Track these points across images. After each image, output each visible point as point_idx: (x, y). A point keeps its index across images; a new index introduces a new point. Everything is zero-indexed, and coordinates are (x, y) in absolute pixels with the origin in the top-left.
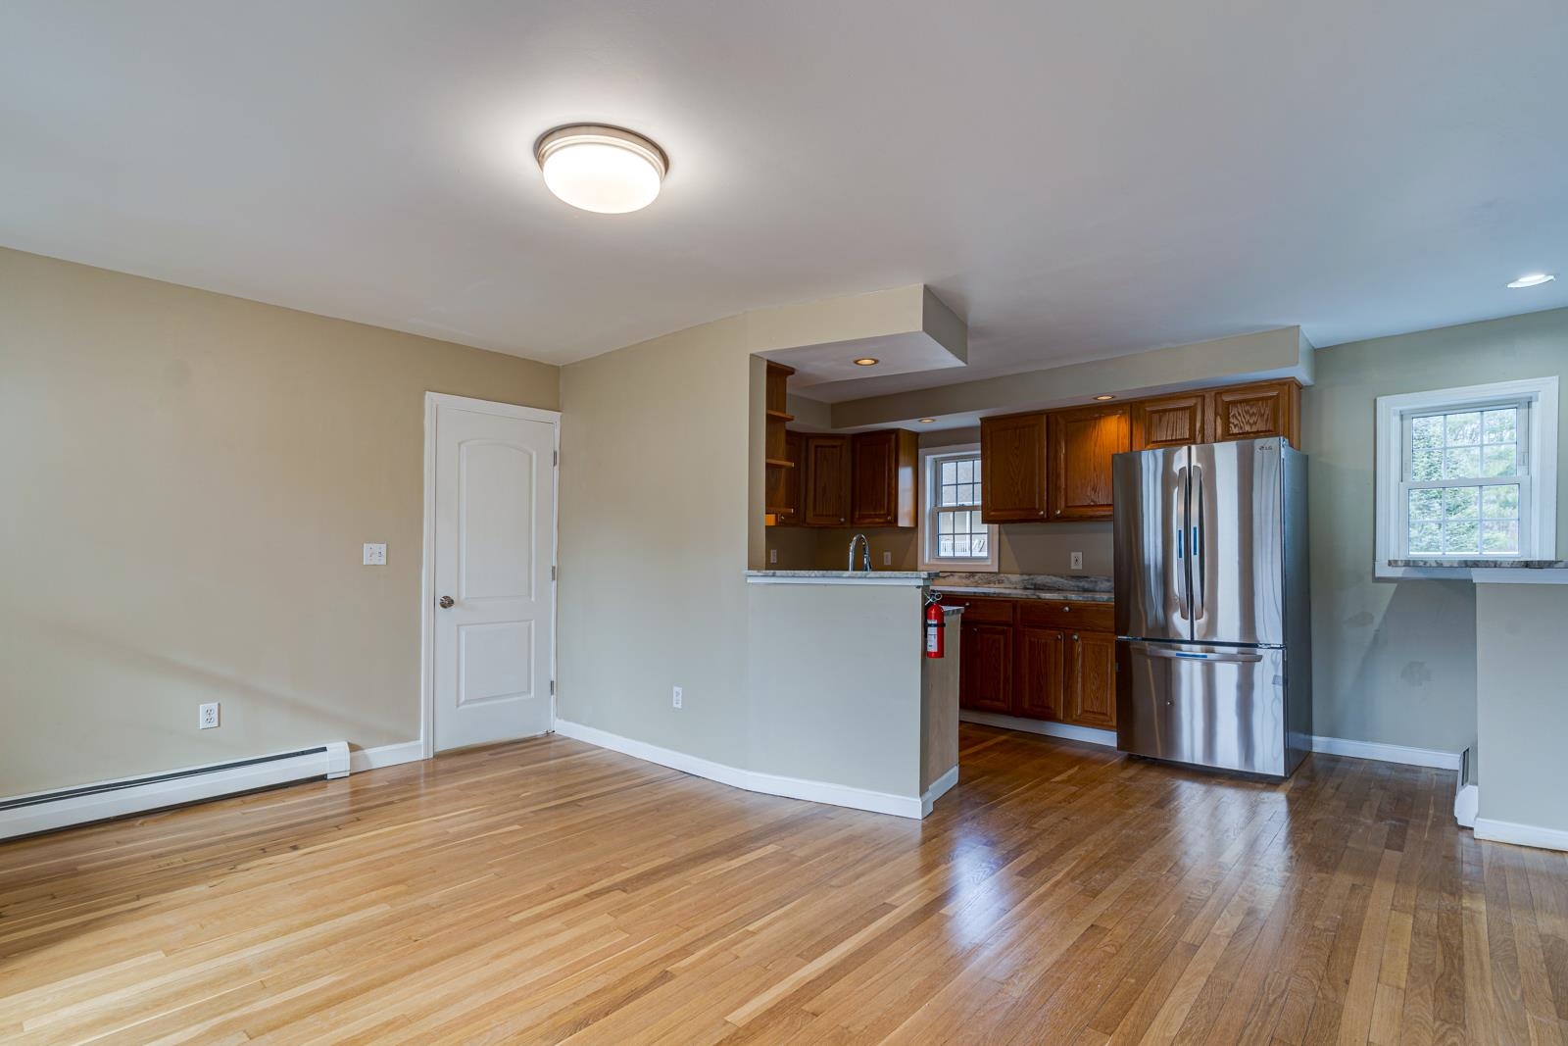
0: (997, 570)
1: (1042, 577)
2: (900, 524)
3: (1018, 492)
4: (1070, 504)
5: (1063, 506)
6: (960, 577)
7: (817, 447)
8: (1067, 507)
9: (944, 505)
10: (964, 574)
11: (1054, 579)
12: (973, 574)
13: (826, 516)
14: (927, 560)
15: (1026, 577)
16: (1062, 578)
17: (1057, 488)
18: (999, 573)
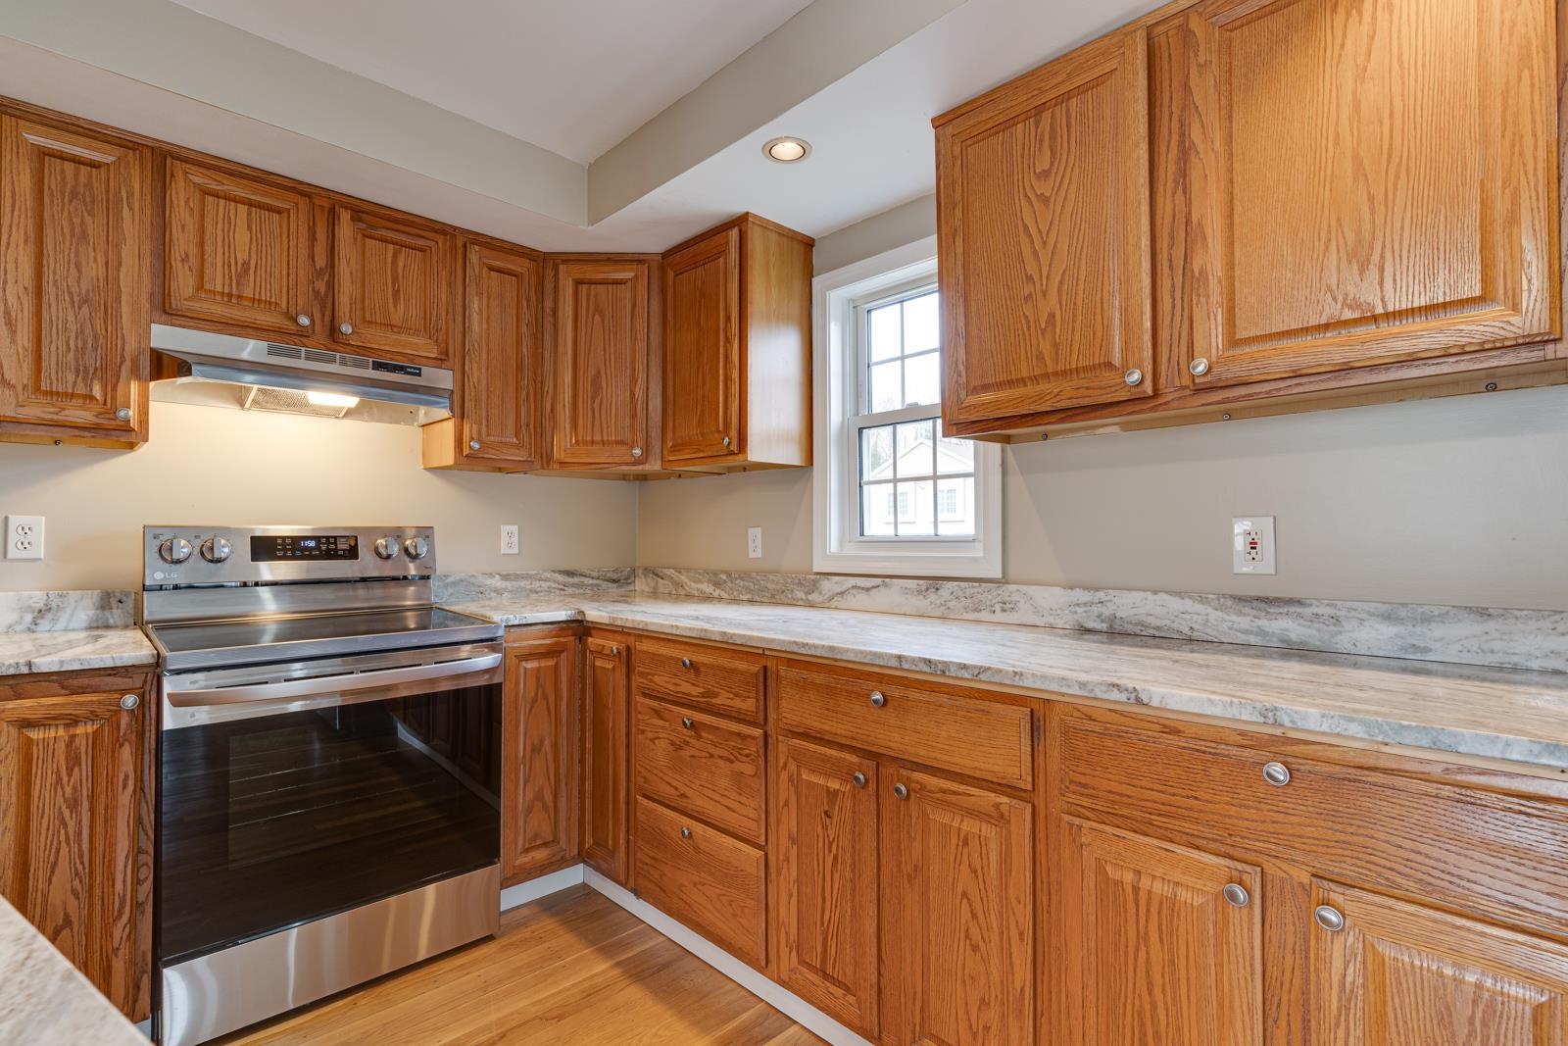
0: (998, 575)
1: (1137, 596)
2: (756, 453)
3: (1052, 315)
4: (1241, 334)
5: (1218, 338)
6: (906, 591)
7: (578, 283)
8: (1233, 342)
9: (877, 409)
10: (912, 583)
11: (1175, 604)
12: (936, 581)
13: (617, 443)
14: (834, 545)
15: (1084, 596)
16: (1202, 600)
17: (1192, 282)
18: (1004, 581)
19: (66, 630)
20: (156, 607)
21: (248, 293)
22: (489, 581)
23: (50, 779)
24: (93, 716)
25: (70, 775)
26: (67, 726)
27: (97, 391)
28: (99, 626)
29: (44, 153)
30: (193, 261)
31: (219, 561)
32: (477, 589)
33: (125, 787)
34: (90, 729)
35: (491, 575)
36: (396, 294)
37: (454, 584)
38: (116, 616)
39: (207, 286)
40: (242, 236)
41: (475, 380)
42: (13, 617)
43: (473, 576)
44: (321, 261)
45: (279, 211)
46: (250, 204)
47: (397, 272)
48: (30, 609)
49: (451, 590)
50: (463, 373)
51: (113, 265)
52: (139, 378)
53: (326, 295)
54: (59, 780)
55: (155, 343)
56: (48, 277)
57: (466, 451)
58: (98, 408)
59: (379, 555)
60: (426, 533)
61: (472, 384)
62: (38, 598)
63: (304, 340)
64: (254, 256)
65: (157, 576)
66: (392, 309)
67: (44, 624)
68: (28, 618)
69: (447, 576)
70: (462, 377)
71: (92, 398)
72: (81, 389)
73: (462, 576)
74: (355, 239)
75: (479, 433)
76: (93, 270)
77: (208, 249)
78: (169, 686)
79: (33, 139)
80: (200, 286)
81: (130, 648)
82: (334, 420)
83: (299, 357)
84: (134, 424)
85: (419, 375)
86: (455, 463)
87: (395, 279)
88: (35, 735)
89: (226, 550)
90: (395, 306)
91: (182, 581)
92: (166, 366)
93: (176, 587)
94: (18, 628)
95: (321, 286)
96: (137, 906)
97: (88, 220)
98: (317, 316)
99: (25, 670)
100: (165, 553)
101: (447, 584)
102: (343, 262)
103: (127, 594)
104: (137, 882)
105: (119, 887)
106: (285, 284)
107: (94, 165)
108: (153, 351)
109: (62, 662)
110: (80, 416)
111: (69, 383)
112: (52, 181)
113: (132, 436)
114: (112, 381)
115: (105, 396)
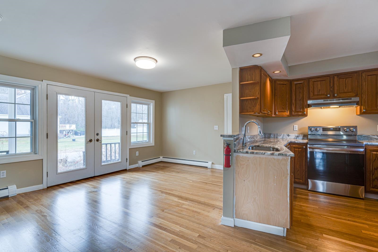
19: (300, 139)
20: (309, 137)
21: (320, 94)
22: (374, 137)
23: (297, 154)
24: (301, 148)
25: (299, 154)
26: (298, 149)
27: (302, 111)
28: (303, 139)
29: (296, 84)
30: (313, 91)
31: (317, 131)
32: (370, 138)
33: (304, 157)
34: (300, 150)
35: (374, 136)
36: (346, 87)
37: (364, 137)
38: (305, 138)
39: (314, 94)
40: (319, 86)
41: (364, 98)
42: (294, 137)
43: (369, 135)
44: (332, 85)
45: (325, 80)
46: (320, 81)
47: (346, 83)
48: (296, 136)
49: (363, 138)
50: (362, 97)
51: (303, 95)
52: (306, 108)
53: (333, 90)
54: (298, 155)
55: (308, 103)
56: (297, 98)
57: (362, 112)
58: (302, 112)
59: (351, 131)
60: (355, 127)
61: (363, 99)
62: (297, 135)
63: (329, 98)
64: (321, 88)
65: (310, 133)
66: (345, 89)
67: (298, 138)
68: (296, 137)
69: (362, 135)
70: (361, 98)
71: (301, 111)
72: (300, 111)
73: (366, 135)
74: (338, 80)
75: (366, 108)
76: (301, 96)
77: (315, 89)
78: (308, 146)
79: (295, 83)
80: (314, 95)
81: (305, 141)
82: (337, 108)
83: (328, 101)
84: (306, 114)
85: (351, 99)
86: (360, 114)
87: (345, 84)
88: (296, 149)
89: (318, 130)
90: (346, 89)
91: (313, 134)
92: (309, 106)
93: (312, 135)
94: (295, 138)
95: (332, 89)
96: (306, 171)
97: (301, 90)
98: (331, 94)
99: (294, 142)
100: (311, 130)
101: (362, 137)
102: (335, 84)
103: (306, 135)
104: (306, 169)
105: (304, 168)
106: (326, 91)
107: (301, 83)
108: (308, 104)
109: (298, 142)
110: (300, 114)
111: (299, 110)
112: (297, 87)
113: (306, 115)
114: (303, 109)
115: (303, 111)
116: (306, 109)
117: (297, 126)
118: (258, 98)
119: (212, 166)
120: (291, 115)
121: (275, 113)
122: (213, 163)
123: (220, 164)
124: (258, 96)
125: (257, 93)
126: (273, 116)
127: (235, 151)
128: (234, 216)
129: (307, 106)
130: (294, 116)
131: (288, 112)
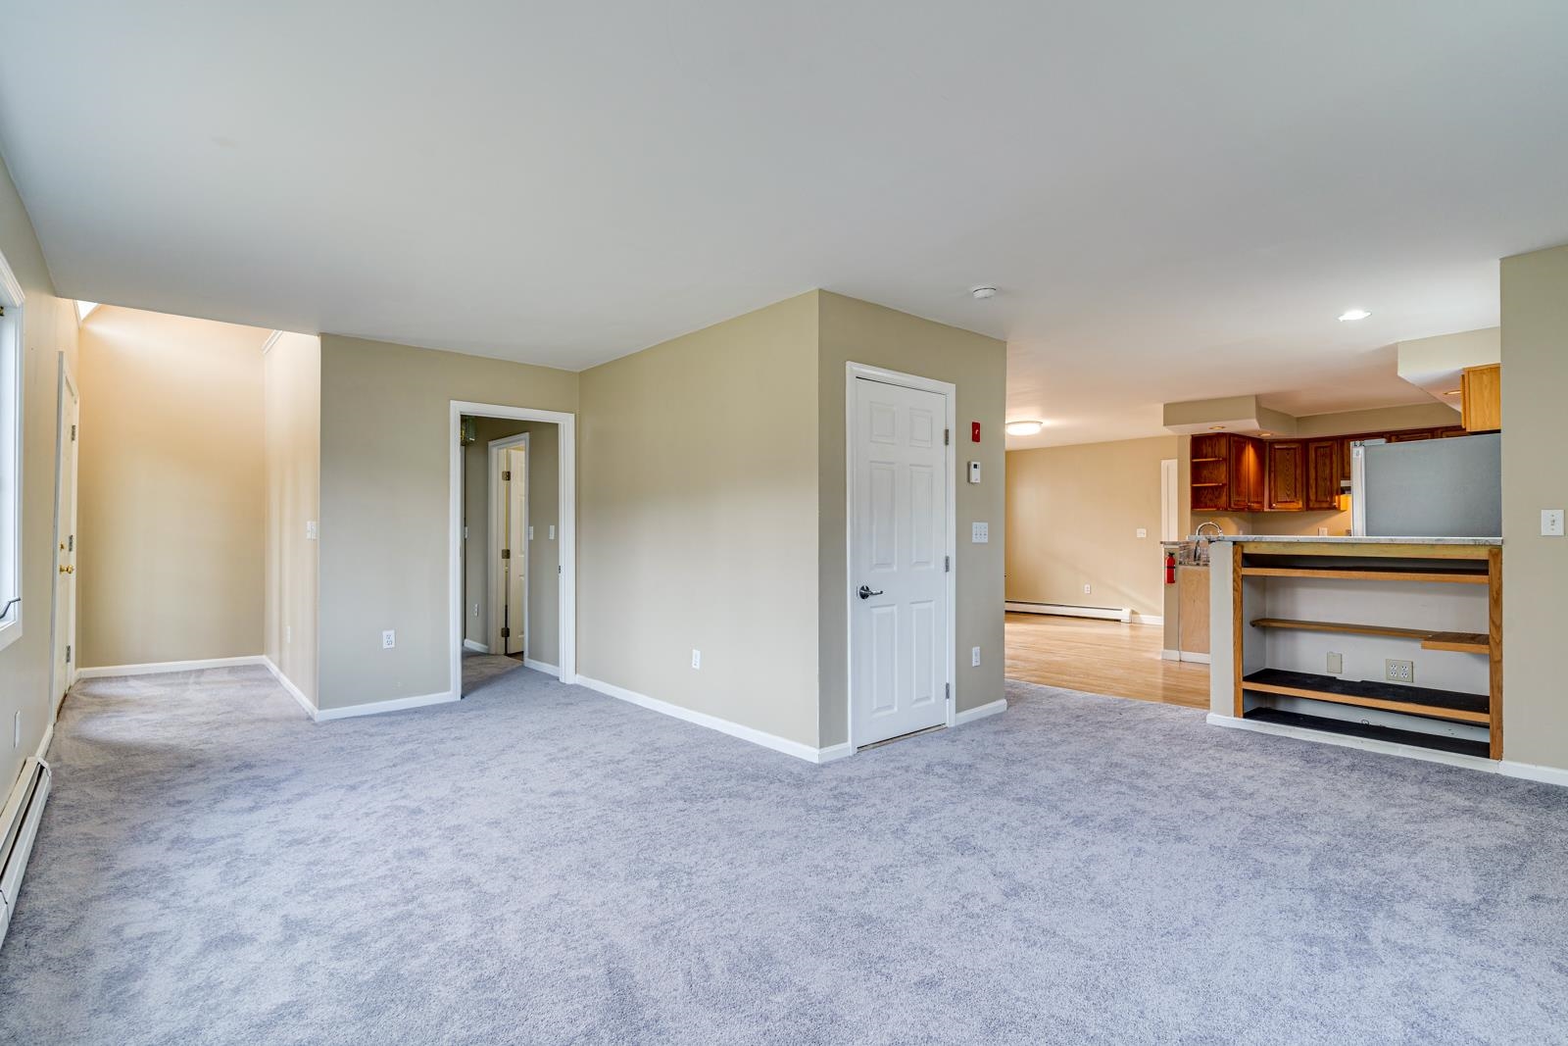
27: (1329, 500)
29: (1317, 448)
51: (1331, 469)
52: (1337, 495)
55: (1342, 485)
56: (1318, 475)
58: (1329, 503)
71: (1327, 501)
72: (1325, 500)
76: (1327, 471)
79: (1315, 446)
84: (1337, 506)
97: (1326, 460)
107: (1327, 447)
108: (1341, 487)
110: (1325, 505)
111: (1323, 498)
112: (1319, 454)
113: (1335, 509)
114: (1332, 496)
115: (1332, 501)
116: (1337, 498)
117: (1326, 529)
118: (1224, 485)
119: (1131, 617)
120: (1308, 508)
121: (1270, 506)
122: (1133, 612)
123: (1154, 612)
124: (1224, 482)
125: (1223, 477)
126: (1266, 509)
127: (1180, 563)
128: (1180, 648)
129: (1340, 491)
130: (1313, 509)
131: (1301, 503)
